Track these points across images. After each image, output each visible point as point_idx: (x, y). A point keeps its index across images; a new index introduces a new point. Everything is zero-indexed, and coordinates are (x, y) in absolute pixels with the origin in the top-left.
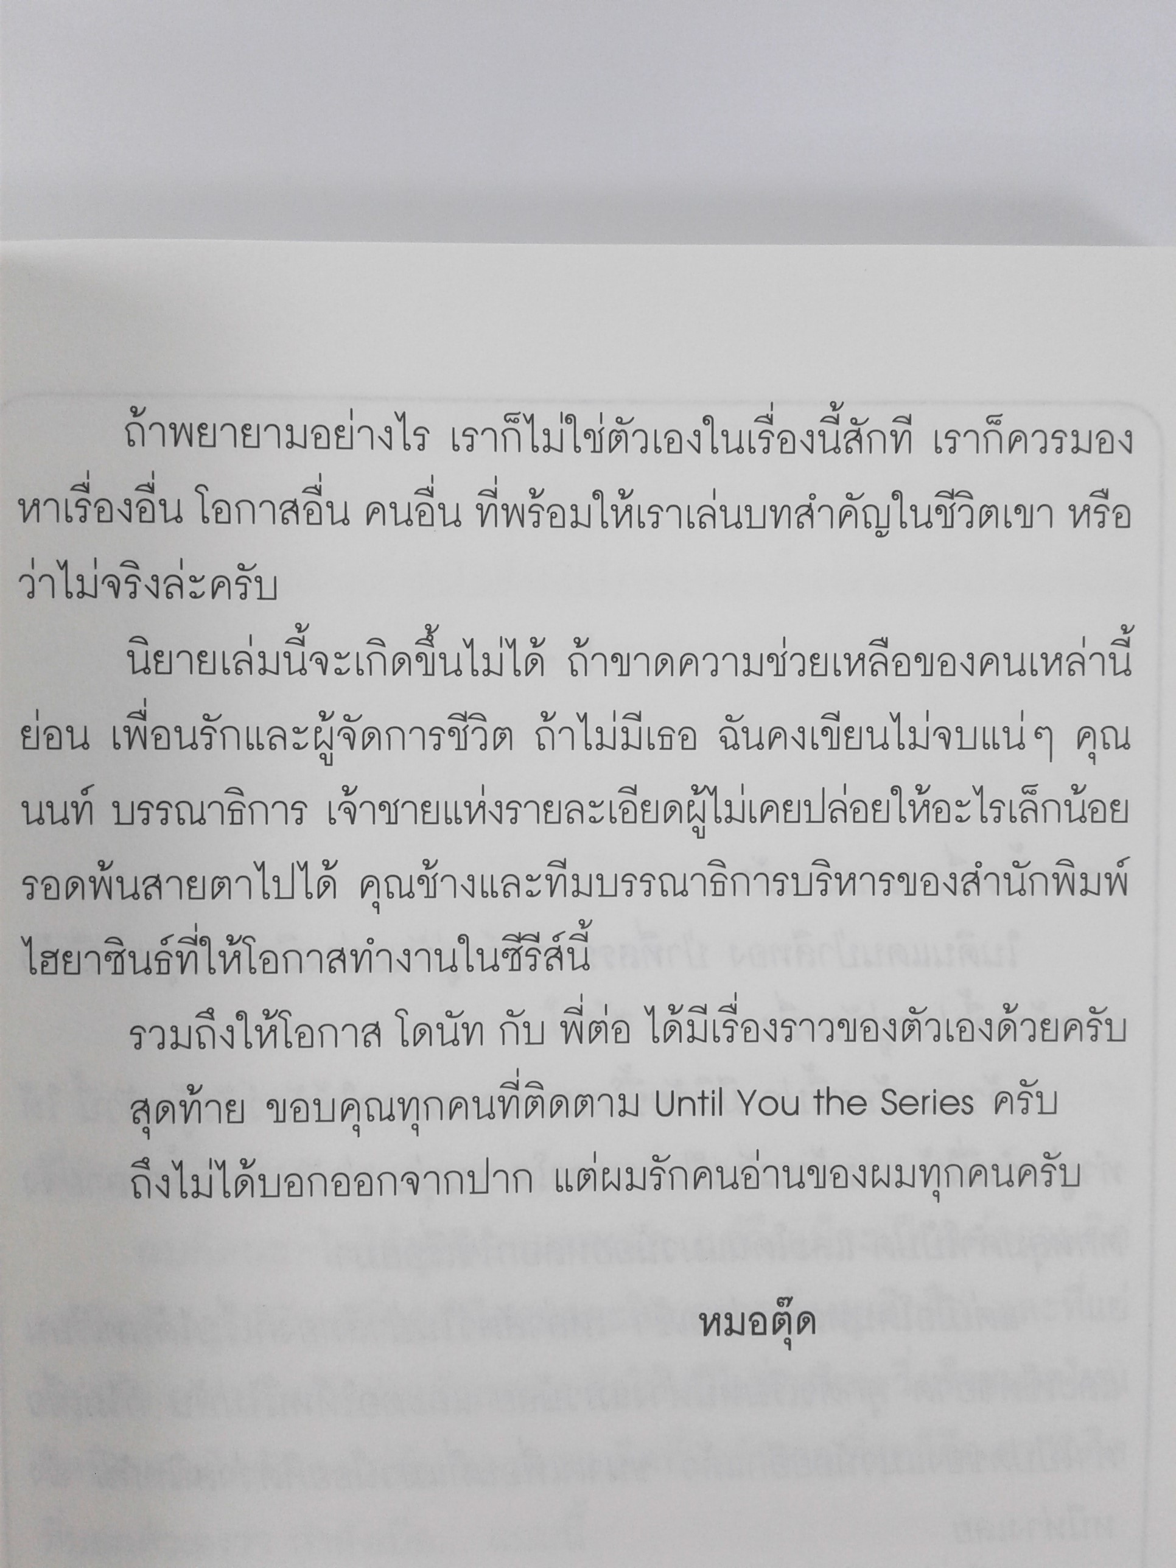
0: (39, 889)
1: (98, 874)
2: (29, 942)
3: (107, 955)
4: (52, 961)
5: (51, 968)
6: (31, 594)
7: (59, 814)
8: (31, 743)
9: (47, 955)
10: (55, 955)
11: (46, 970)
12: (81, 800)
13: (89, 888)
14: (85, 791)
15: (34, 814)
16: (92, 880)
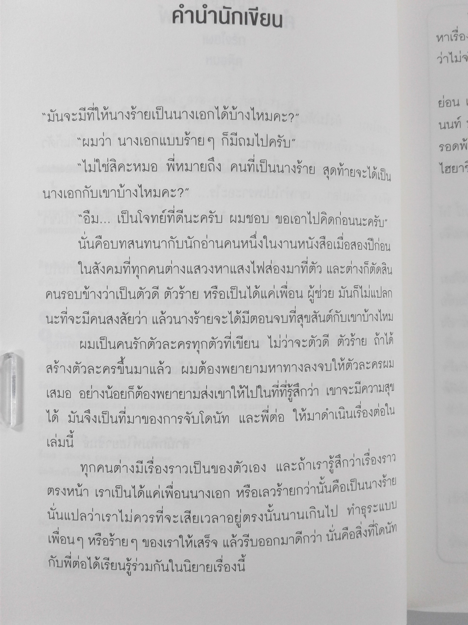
0: (444, 148)
1: (463, 143)
2: (441, 164)
3: (466, 166)
4: (449, 169)
5: (448, 171)
6: (441, 62)
7: (450, 126)
8: (442, 105)
9: (447, 167)
10: (449, 167)
11: (447, 172)
12: (457, 121)
13: (460, 147)
14: (458, 118)
15: (443, 126)
16: (461, 144)
